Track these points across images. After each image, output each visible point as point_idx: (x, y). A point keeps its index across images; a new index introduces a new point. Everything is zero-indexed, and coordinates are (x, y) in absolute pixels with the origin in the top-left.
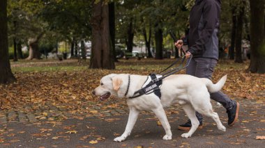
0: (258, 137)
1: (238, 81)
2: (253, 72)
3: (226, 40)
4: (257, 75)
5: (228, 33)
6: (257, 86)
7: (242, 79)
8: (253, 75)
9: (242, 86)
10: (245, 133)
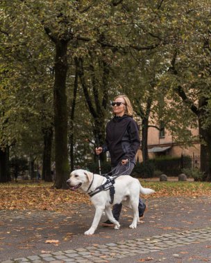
0: (47, 241)
1: (43, 196)
2: (57, 188)
3: (39, 162)
4: (61, 190)
5: (41, 155)
6: (59, 199)
7: (47, 194)
8: (58, 190)
9: (45, 200)
10: (37, 238)
